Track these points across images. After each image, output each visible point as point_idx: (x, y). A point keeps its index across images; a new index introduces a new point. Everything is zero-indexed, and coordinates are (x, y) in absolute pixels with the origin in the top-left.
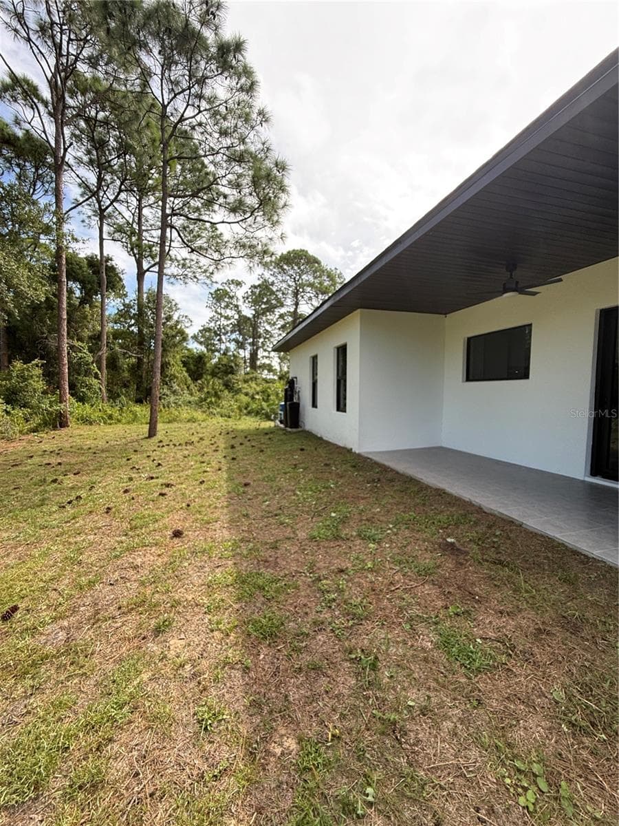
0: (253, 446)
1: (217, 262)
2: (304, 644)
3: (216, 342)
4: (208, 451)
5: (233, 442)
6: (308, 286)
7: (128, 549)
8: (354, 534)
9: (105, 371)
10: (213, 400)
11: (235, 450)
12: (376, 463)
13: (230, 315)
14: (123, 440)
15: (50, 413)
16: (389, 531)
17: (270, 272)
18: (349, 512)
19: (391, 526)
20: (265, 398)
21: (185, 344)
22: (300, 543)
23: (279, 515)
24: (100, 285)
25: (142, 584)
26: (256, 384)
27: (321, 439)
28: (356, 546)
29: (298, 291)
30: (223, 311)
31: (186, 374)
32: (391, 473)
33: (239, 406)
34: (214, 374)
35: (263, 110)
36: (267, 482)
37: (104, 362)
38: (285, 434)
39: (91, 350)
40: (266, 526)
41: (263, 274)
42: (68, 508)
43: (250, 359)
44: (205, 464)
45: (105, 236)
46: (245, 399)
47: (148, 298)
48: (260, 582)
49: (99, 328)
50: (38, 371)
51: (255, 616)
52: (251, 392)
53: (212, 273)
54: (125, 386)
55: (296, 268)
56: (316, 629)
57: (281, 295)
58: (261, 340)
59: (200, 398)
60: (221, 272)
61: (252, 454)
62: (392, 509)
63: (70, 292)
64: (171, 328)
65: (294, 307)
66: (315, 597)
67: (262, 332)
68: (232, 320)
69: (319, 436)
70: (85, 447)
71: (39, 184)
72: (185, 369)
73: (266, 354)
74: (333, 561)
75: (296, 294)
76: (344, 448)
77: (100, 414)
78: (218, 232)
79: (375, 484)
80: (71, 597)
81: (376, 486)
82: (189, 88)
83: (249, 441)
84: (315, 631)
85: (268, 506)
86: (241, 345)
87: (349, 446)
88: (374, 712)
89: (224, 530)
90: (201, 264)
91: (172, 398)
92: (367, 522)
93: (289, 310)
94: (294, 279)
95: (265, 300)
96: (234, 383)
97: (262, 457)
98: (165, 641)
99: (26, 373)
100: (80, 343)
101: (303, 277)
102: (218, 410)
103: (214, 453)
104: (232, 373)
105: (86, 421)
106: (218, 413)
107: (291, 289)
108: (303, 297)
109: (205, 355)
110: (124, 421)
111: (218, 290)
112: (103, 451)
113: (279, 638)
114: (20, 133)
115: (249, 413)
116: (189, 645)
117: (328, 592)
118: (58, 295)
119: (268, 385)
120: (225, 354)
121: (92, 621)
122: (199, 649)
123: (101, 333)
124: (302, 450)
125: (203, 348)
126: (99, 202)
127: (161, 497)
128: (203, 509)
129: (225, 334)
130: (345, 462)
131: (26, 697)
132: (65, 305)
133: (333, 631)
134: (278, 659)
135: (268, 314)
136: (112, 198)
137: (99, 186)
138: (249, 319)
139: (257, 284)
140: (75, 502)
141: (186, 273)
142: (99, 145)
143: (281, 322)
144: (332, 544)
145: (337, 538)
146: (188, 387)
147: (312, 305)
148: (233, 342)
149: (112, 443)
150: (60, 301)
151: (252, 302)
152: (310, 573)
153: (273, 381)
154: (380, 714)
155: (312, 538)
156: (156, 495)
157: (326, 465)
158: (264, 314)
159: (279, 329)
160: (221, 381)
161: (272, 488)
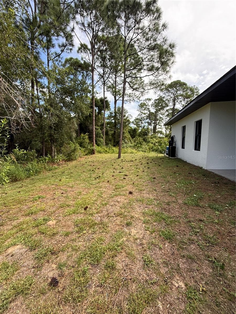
0: (155, 164)
1: (142, 92)
2: (185, 247)
3: (140, 124)
4: (138, 164)
5: (148, 161)
6: (180, 96)
7: (115, 195)
8: (207, 205)
9: (105, 136)
10: (139, 145)
11: (148, 165)
12: (216, 174)
13: (146, 112)
14: (111, 159)
15: (90, 150)
16: (226, 208)
17: (163, 93)
18: (203, 195)
19: (228, 205)
20: (160, 144)
21: (129, 125)
22: (180, 205)
23: (169, 192)
24: (103, 107)
25: (121, 208)
26: (156, 139)
27: (186, 162)
28: (208, 211)
29: (175, 99)
30: (143, 111)
31: (130, 136)
32: (225, 180)
33: (149, 148)
34: (139, 136)
35: (164, 24)
36: (163, 178)
37: (104, 133)
38: (169, 159)
39: (101, 129)
40: (164, 195)
41: (160, 94)
42: (97, 179)
43: (153, 129)
44: (138, 169)
45: (105, 90)
46: (152, 145)
47: (118, 110)
48: (164, 217)
49: (103, 122)
50: (87, 137)
51: (162, 229)
52: (154, 142)
53: (140, 97)
54: (110, 141)
55: (175, 89)
56: (190, 242)
57: (167, 102)
58: (158, 121)
59: (135, 144)
60: (143, 96)
61: (155, 166)
62: (227, 197)
63: (96, 111)
64: (125, 119)
65: (173, 106)
66: (189, 228)
67: (158, 118)
68: (147, 115)
69: (185, 161)
70: (100, 161)
71: (87, 77)
72: (129, 134)
73: (160, 127)
74: (196, 215)
75: (174, 100)
76: (198, 167)
77: (103, 150)
78: (143, 80)
79: (217, 184)
80: (100, 207)
81: (217, 186)
82: (135, 26)
83: (154, 161)
84: (190, 243)
85: (164, 187)
86: (150, 124)
87: (201, 166)
88: (224, 288)
89: (147, 194)
90: (136, 94)
91: (125, 145)
92: (213, 201)
93: (170, 108)
94: (174, 94)
95: (160, 104)
96: (147, 139)
97: (160, 168)
98: (130, 229)
99: (84, 137)
100: (98, 127)
101: (178, 93)
102: (141, 149)
103: (141, 165)
104: (146, 135)
105: (100, 152)
106: (141, 150)
107: (172, 98)
108: (177, 101)
109: (136, 129)
110: (110, 152)
111: (142, 103)
112: (105, 162)
113: (173, 241)
114: (82, 62)
115: (153, 151)
116: (138, 233)
117: (195, 228)
118: (92, 112)
119: (161, 139)
120: (143, 128)
121: (107, 216)
122: (142, 235)
123: (104, 123)
124: (177, 166)
125: (135, 126)
126: (104, 79)
127: (124, 179)
128: (139, 185)
129: (143, 120)
130: (199, 173)
131: (92, 234)
132: (94, 115)
133: (198, 245)
134: (174, 249)
135: (161, 110)
136: (107, 77)
137: (104, 74)
138: (153, 113)
139: (157, 99)
140: (99, 178)
141: (130, 99)
142: (104, 59)
143: (167, 113)
144: (195, 208)
145: (197, 206)
146: (130, 141)
147: (181, 104)
148: (147, 123)
149: (107, 160)
150: (93, 114)
151: (155, 106)
152: (185, 218)
153: (163, 138)
154: (228, 291)
155: (185, 204)
156: (122, 178)
157: (189, 173)
158: (159, 110)
159: (166, 116)
160: (142, 138)
161: (165, 180)
